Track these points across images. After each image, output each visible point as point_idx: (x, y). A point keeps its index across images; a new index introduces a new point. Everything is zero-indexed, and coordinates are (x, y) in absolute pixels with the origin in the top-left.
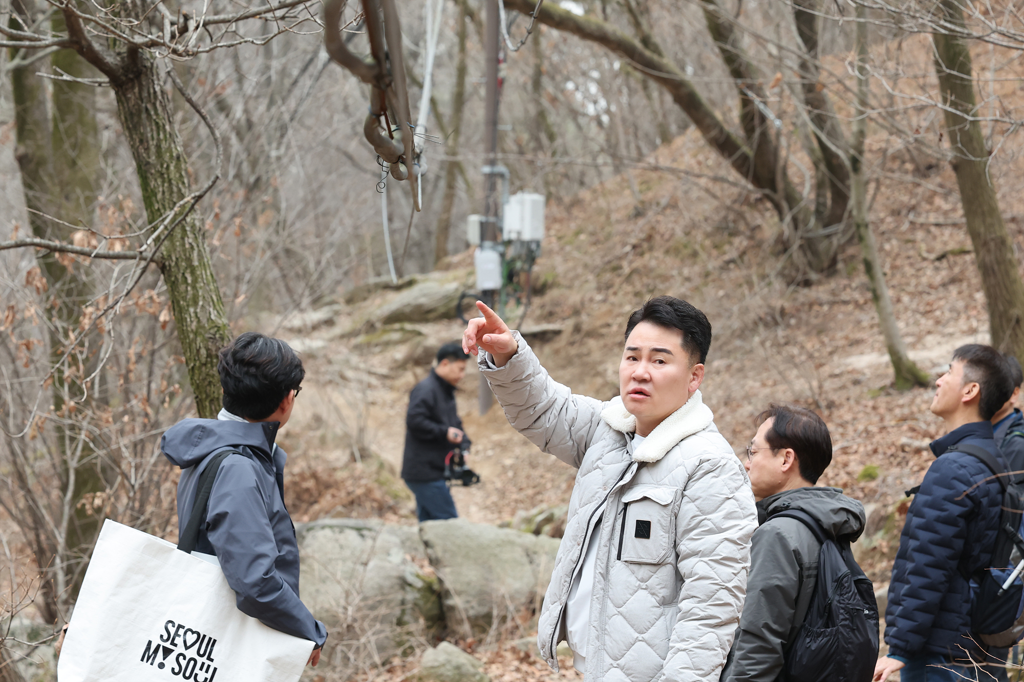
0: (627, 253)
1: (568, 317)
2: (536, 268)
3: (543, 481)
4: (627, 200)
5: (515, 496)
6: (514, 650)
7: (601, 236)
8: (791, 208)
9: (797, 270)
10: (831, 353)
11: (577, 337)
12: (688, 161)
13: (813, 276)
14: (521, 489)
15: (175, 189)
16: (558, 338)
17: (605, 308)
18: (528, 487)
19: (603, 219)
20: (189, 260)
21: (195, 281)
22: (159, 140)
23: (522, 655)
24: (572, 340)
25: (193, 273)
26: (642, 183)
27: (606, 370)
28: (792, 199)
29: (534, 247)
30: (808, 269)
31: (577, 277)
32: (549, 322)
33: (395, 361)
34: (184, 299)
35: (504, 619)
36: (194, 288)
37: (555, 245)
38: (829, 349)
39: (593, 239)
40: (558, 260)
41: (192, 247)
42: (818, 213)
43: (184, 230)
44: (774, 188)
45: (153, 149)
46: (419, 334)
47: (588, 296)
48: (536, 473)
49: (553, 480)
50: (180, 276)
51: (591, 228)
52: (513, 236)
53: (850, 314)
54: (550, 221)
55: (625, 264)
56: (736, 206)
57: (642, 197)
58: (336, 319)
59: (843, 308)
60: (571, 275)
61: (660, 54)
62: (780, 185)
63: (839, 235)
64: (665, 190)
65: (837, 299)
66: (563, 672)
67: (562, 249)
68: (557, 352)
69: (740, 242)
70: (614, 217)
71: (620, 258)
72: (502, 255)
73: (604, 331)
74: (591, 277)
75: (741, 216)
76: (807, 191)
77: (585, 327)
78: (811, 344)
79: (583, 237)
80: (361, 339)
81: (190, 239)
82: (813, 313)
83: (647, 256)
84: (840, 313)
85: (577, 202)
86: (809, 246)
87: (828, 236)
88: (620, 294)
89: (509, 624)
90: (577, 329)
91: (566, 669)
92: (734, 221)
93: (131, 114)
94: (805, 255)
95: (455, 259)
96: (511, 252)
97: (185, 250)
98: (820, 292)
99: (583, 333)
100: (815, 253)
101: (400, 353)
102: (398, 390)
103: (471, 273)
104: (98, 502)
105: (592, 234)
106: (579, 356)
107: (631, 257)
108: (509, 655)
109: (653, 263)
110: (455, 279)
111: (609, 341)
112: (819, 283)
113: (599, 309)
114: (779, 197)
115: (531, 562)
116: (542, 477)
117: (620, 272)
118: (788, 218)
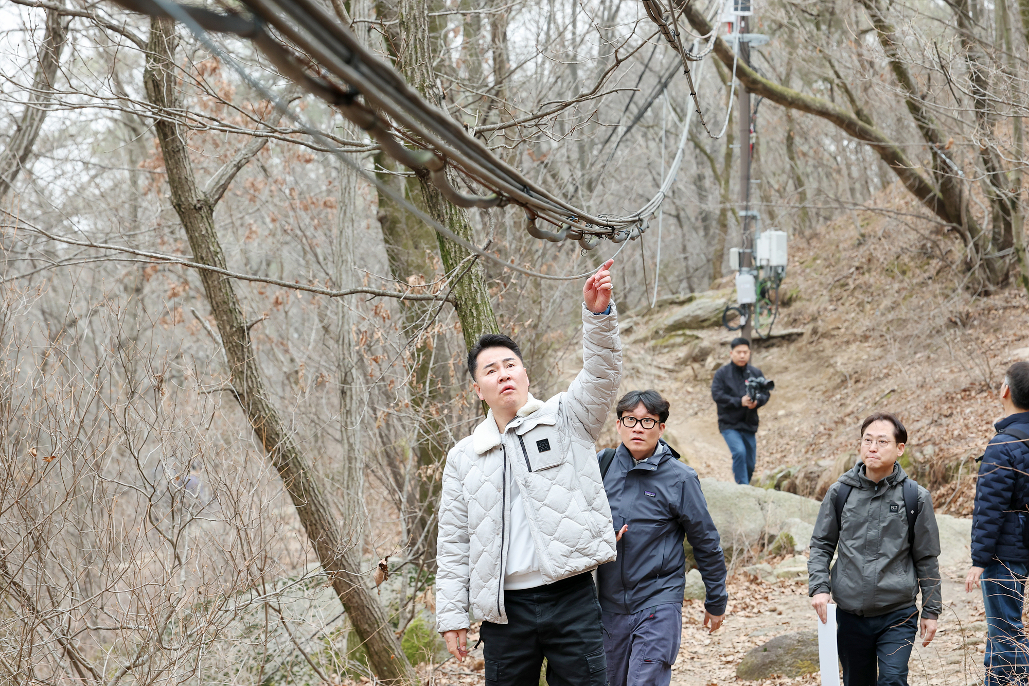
0: (852, 273)
1: (808, 323)
2: (783, 286)
3: (788, 447)
4: (853, 233)
5: (767, 459)
6: (745, 574)
7: (833, 261)
8: (973, 238)
9: (979, 283)
10: (1004, 346)
11: (815, 338)
12: (898, 202)
13: (991, 288)
14: (772, 453)
15: (463, 249)
16: (800, 339)
17: (835, 315)
18: (777, 451)
19: (834, 247)
20: (474, 300)
21: (479, 314)
22: (451, 214)
23: (752, 577)
24: (811, 340)
25: (477, 309)
26: (863, 220)
27: (836, 363)
28: (973, 231)
29: (780, 271)
30: (987, 283)
31: (814, 292)
32: (794, 327)
33: (679, 359)
34: (472, 327)
35: (741, 551)
36: (478, 319)
37: (798, 269)
38: (1002, 343)
39: (827, 264)
40: (800, 279)
41: (476, 291)
42: (994, 239)
43: (470, 279)
44: (960, 223)
45: (447, 221)
46: (697, 338)
47: (822, 307)
48: (783, 441)
49: (796, 447)
50: (468, 311)
51: (824, 255)
52: (764, 263)
53: (1019, 316)
54: (793, 250)
55: (850, 281)
56: (933, 237)
57: (863, 231)
58: (635, 328)
59: (1014, 312)
60: (810, 291)
61: (869, 123)
62: (965, 220)
63: (1011, 257)
64: (880, 225)
65: (1009, 304)
66: (783, 590)
67: (803, 271)
68: (799, 349)
69: (935, 264)
70: (841, 246)
71: (847, 277)
72: (756, 278)
73: (835, 333)
74: (825, 292)
75: (935, 244)
76: (986, 226)
77: (820, 330)
78: (989, 340)
79: (818, 262)
80: (651, 343)
81: (475, 285)
82: (991, 316)
83: (867, 275)
84: (1011, 315)
85: (815, 235)
86: (988, 264)
87: (1003, 257)
88: (847, 304)
89: (745, 555)
90: (815, 332)
91: (785, 588)
92: (931, 248)
93: (431, 196)
94: (985, 272)
95: (724, 280)
96: (762, 274)
97: (471, 293)
98: (996, 300)
99: (819, 334)
100: (992, 270)
101: (682, 353)
102: (681, 381)
103: (734, 291)
104: (430, 472)
105: (825, 259)
106: (816, 352)
107: (854, 276)
108: (742, 578)
109: (872, 281)
110: (723, 296)
111: (839, 340)
112: (996, 293)
113: (831, 316)
114: (964, 228)
115: (762, 509)
116: (788, 444)
117: (846, 288)
118: (971, 245)
